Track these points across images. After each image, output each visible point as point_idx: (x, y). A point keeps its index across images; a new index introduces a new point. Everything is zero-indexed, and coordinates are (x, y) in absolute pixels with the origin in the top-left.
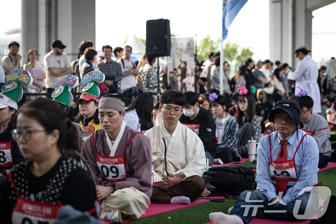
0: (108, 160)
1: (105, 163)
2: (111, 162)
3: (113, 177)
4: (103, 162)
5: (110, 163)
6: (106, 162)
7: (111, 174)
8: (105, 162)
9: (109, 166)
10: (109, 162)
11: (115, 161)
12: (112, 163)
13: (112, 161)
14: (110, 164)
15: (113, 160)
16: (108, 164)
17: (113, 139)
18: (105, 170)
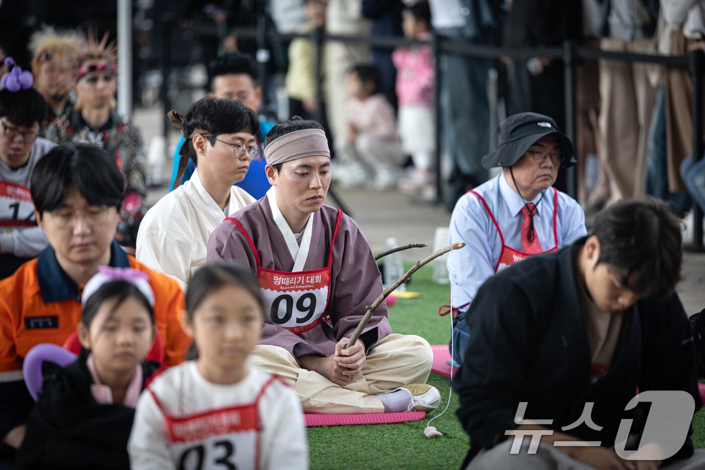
0: (297, 280)
1: (291, 287)
2: (306, 283)
3: (299, 321)
4: (287, 286)
5: (303, 287)
6: (292, 285)
7: (296, 314)
8: (290, 285)
9: (296, 295)
10: (300, 284)
11: (315, 280)
12: (309, 286)
13: (307, 281)
14: (302, 290)
15: (309, 279)
16: (296, 290)
17: (298, 229)
18: (283, 305)
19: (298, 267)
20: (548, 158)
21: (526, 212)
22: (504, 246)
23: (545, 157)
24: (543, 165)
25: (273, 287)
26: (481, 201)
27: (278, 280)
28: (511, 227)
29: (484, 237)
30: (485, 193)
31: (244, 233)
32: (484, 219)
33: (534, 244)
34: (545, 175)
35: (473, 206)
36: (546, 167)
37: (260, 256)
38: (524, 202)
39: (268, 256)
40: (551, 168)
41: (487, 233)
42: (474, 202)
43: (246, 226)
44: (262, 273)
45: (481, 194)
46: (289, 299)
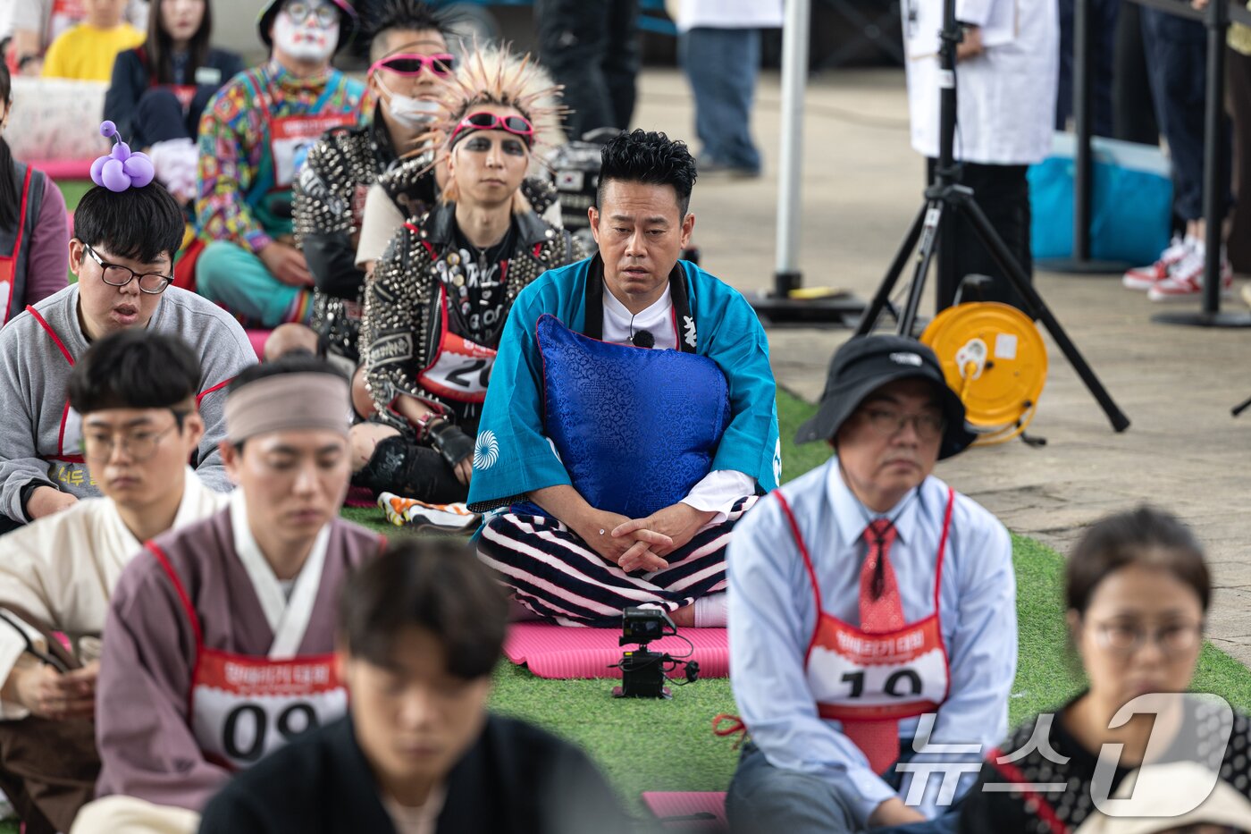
15: (301, 674)
16: (273, 693)
17: (287, 571)
18: (246, 726)
19: (285, 647)
20: (909, 426)
21: (871, 537)
22: (821, 615)
23: (902, 425)
24: (897, 441)
25: (225, 686)
26: (787, 517)
27: (235, 672)
28: (842, 566)
29: (784, 591)
30: (798, 500)
31: (171, 574)
32: (786, 554)
33: (885, 604)
34: (900, 461)
35: (766, 522)
36: (902, 446)
37: (201, 626)
38: (866, 517)
39: (220, 622)
40: (914, 447)
41: (791, 580)
42: (770, 516)
43: (177, 561)
44: (205, 658)
45: (790, 500)
46: (260, 715)
